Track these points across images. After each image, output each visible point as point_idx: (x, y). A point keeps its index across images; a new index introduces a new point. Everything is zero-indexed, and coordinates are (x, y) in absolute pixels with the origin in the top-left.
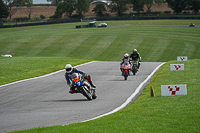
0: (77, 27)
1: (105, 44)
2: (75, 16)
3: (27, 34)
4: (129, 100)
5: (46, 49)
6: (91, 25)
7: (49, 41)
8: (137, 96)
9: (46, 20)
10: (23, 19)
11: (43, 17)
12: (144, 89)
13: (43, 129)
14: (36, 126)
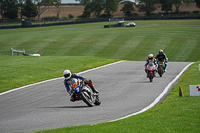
0: (106, 27)
1: (133, 44)
2: (103, 15)
3: (55, 34)
4: (157, 100)
5: (74, 48)
6: (120, 25)
7: (77, 41)
8: (166, 96)
9: (74, 19)
10: (51, 19)
11: (71, 17)
12: (172, 88)
13: (71, 128)
14: (64, 125)
